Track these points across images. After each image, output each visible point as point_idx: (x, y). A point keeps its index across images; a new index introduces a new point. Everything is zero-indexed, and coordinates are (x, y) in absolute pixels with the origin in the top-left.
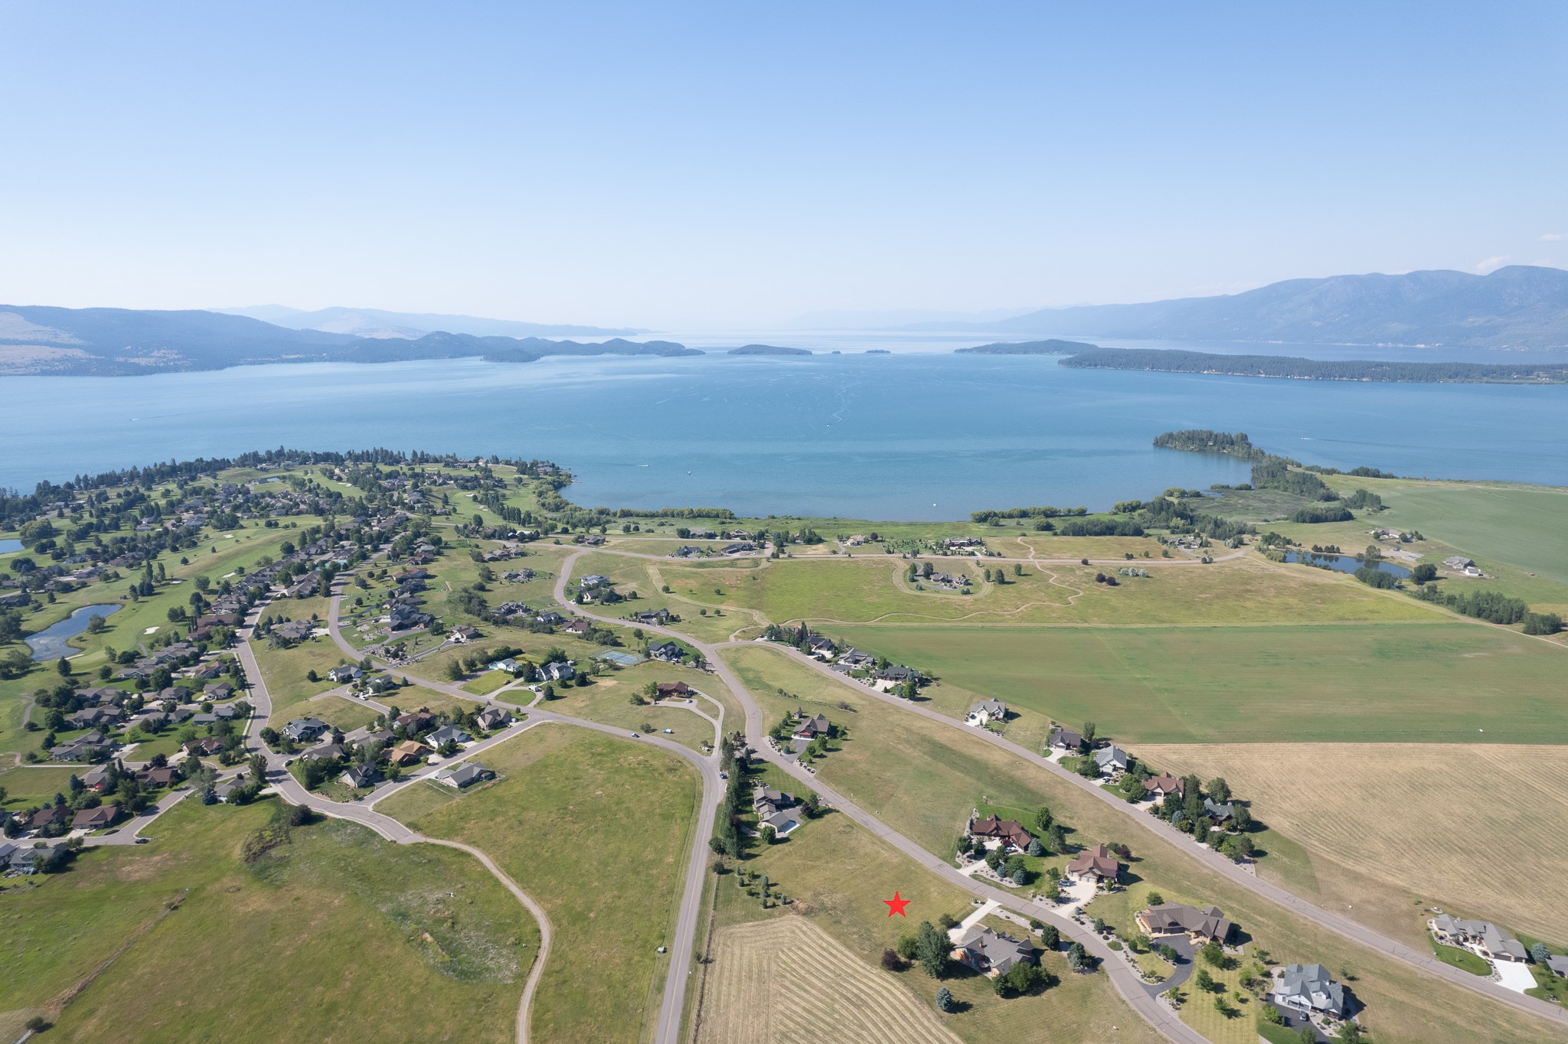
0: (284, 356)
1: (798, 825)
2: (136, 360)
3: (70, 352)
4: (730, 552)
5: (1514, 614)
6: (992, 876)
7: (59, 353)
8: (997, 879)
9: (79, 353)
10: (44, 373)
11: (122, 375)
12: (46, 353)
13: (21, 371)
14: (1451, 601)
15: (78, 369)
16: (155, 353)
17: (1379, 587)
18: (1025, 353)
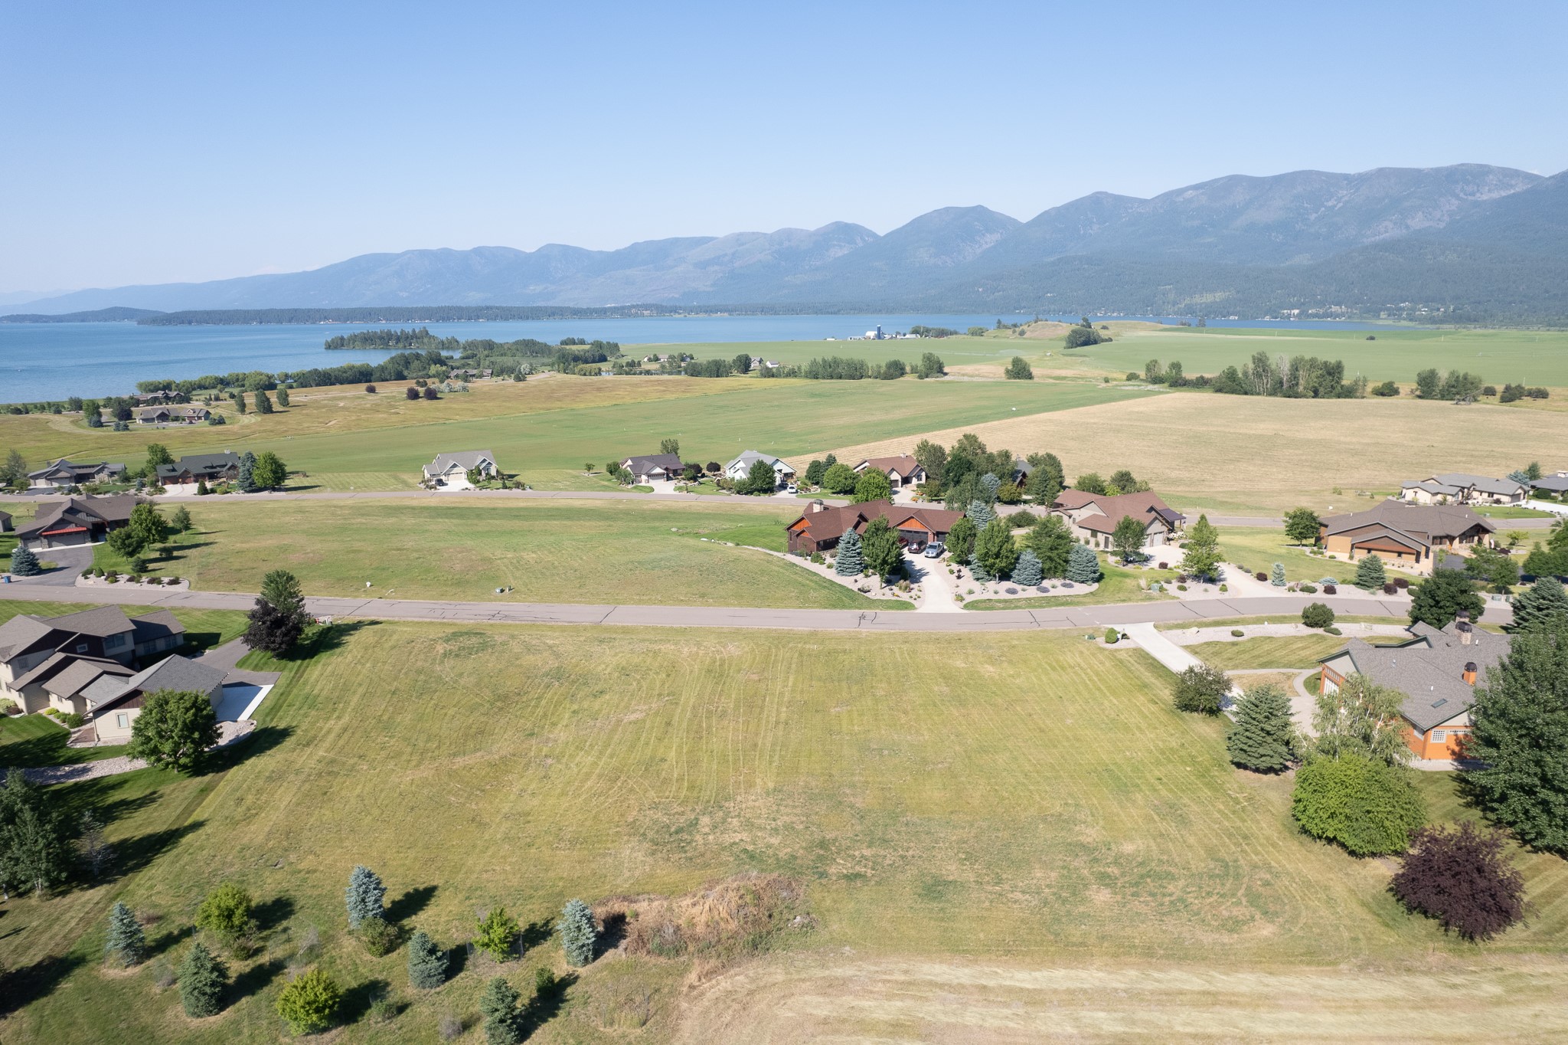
1: (266, 689)
5: (856, 371)
6: (1012, 591)
8: (1032, 592)
14: (793, 374)
17: (718, 376)
18: (83, 321)
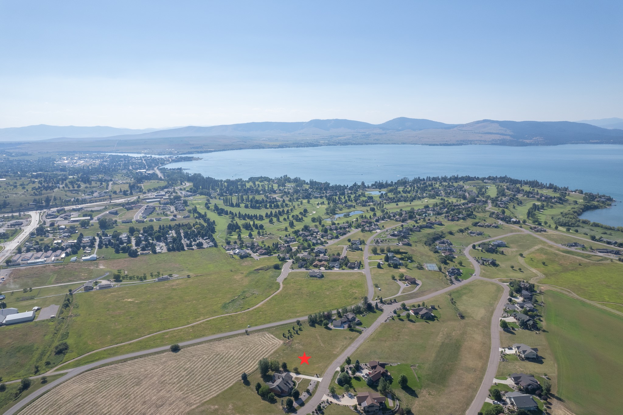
0: (591, 141)
2: (526, 141)
3: (505, 137)
4: (599, 252)
7: (502, 137)
9: (508, 138)
10: (492, 144)
11: (515, 146)
12: (497, 137)
13: (487, 143)
15: (503, 143)
16: (534, 138)
